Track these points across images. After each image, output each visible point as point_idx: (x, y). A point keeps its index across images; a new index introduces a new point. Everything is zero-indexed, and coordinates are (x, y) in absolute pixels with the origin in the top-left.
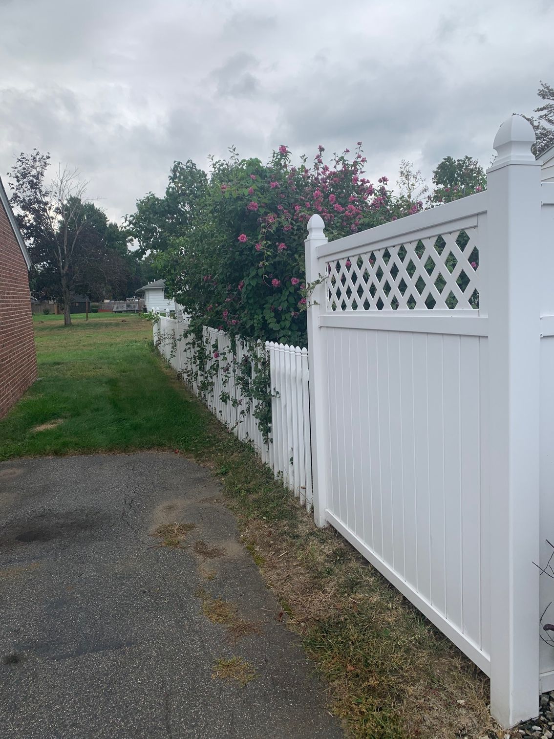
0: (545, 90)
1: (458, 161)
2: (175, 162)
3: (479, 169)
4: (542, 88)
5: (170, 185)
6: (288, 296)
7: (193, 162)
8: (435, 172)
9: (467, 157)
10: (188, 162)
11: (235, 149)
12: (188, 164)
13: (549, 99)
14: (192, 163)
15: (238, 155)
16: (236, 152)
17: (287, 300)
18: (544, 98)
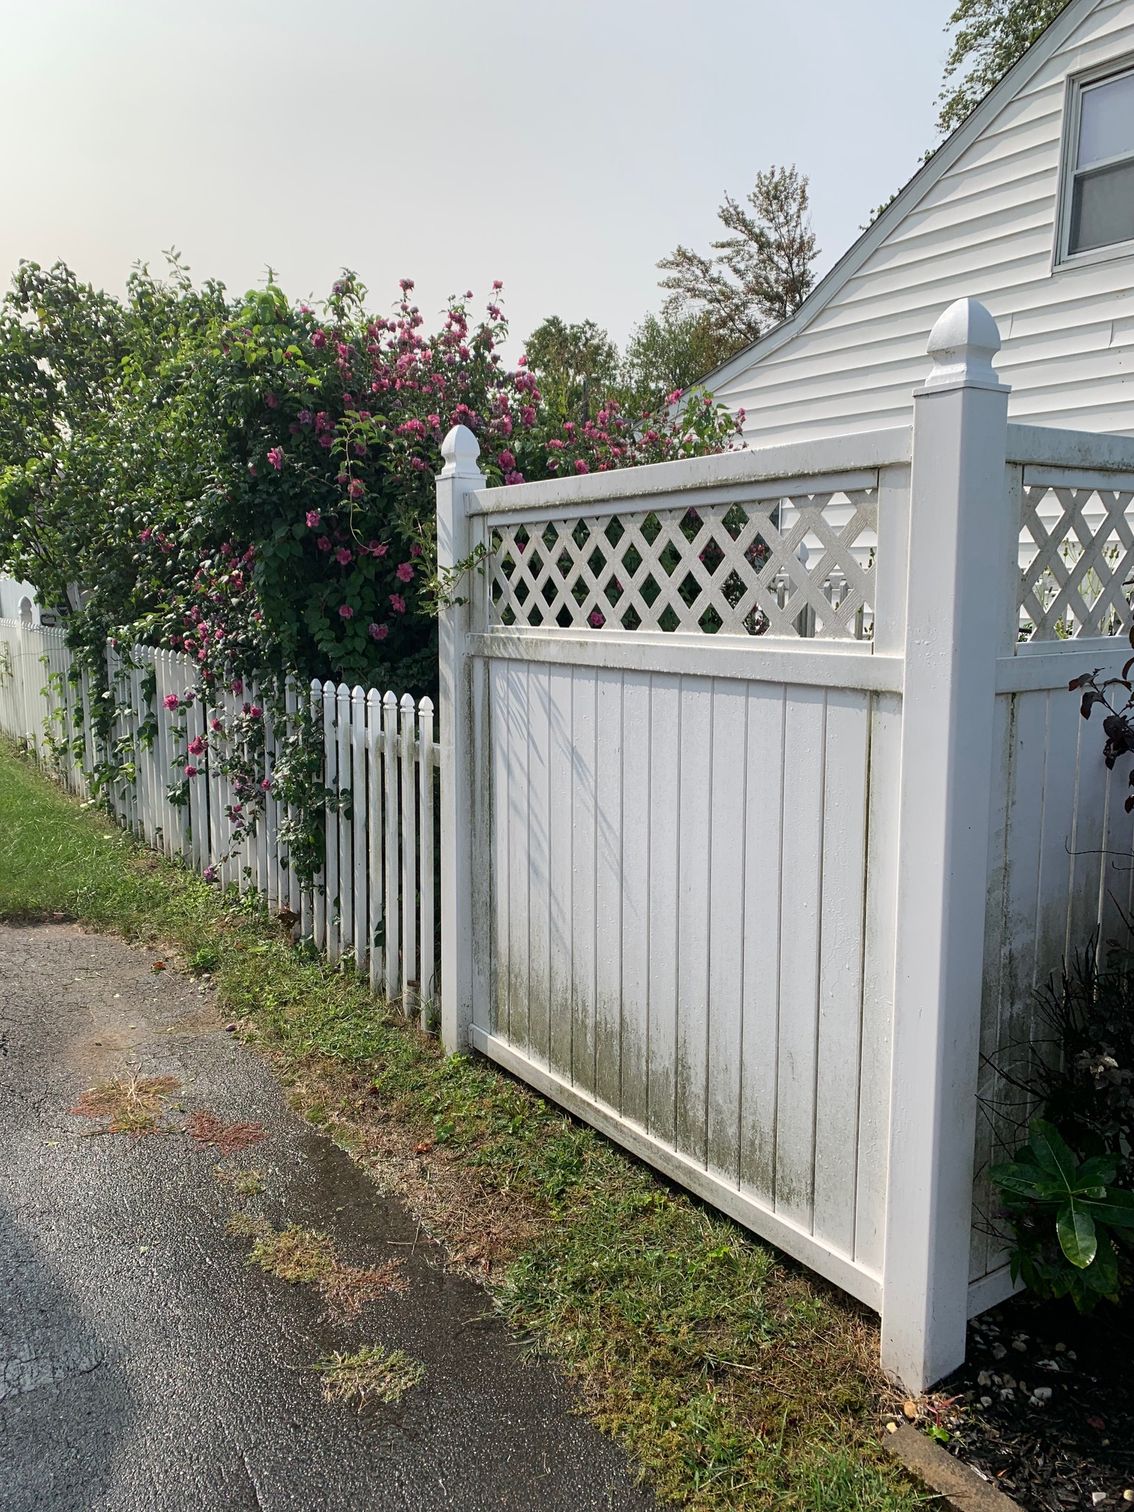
0: (731, 209)
1: (572, 327)
2: (22, 262)
3: (610, 348)
4: (725, 205)
5: (6, 315)
6: (362, 587)
7: (69, 269)
8: (527, 344)
9: (588, 323)
10: (57, 267)
11: (178, 255)
12: (57, 272)
13: (736, 228)
14: (66, 270)
15: (187, 269)
16: (181, 262)
17: (359, 594)
18: (727, 223)
